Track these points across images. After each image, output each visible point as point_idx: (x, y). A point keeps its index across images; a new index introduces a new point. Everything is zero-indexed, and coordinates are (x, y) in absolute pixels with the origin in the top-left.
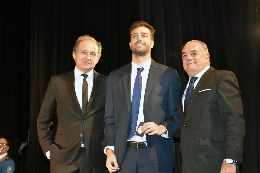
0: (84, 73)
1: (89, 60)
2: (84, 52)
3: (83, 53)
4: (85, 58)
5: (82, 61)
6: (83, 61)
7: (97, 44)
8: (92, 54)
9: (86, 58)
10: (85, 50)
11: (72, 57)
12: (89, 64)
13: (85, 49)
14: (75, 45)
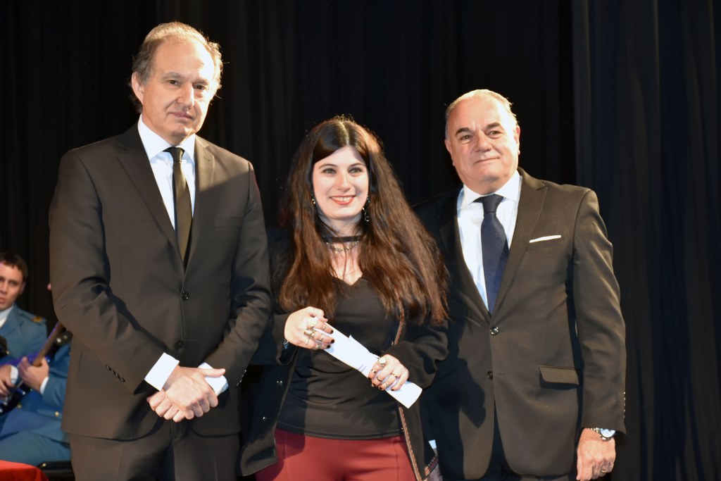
0: (173, 144)
1: (189, 107)
2: (173, 82)
3: (172, 86)
4: (177, 100)
5: (169, 110)
6: (174, 110)
7: (210, 49)
8: (199, 86)
9: (180, 101)
10: (178, 76)
11: (130, 91)
12: (190, 117)
13: (177, 72)
14: (142, 53)
